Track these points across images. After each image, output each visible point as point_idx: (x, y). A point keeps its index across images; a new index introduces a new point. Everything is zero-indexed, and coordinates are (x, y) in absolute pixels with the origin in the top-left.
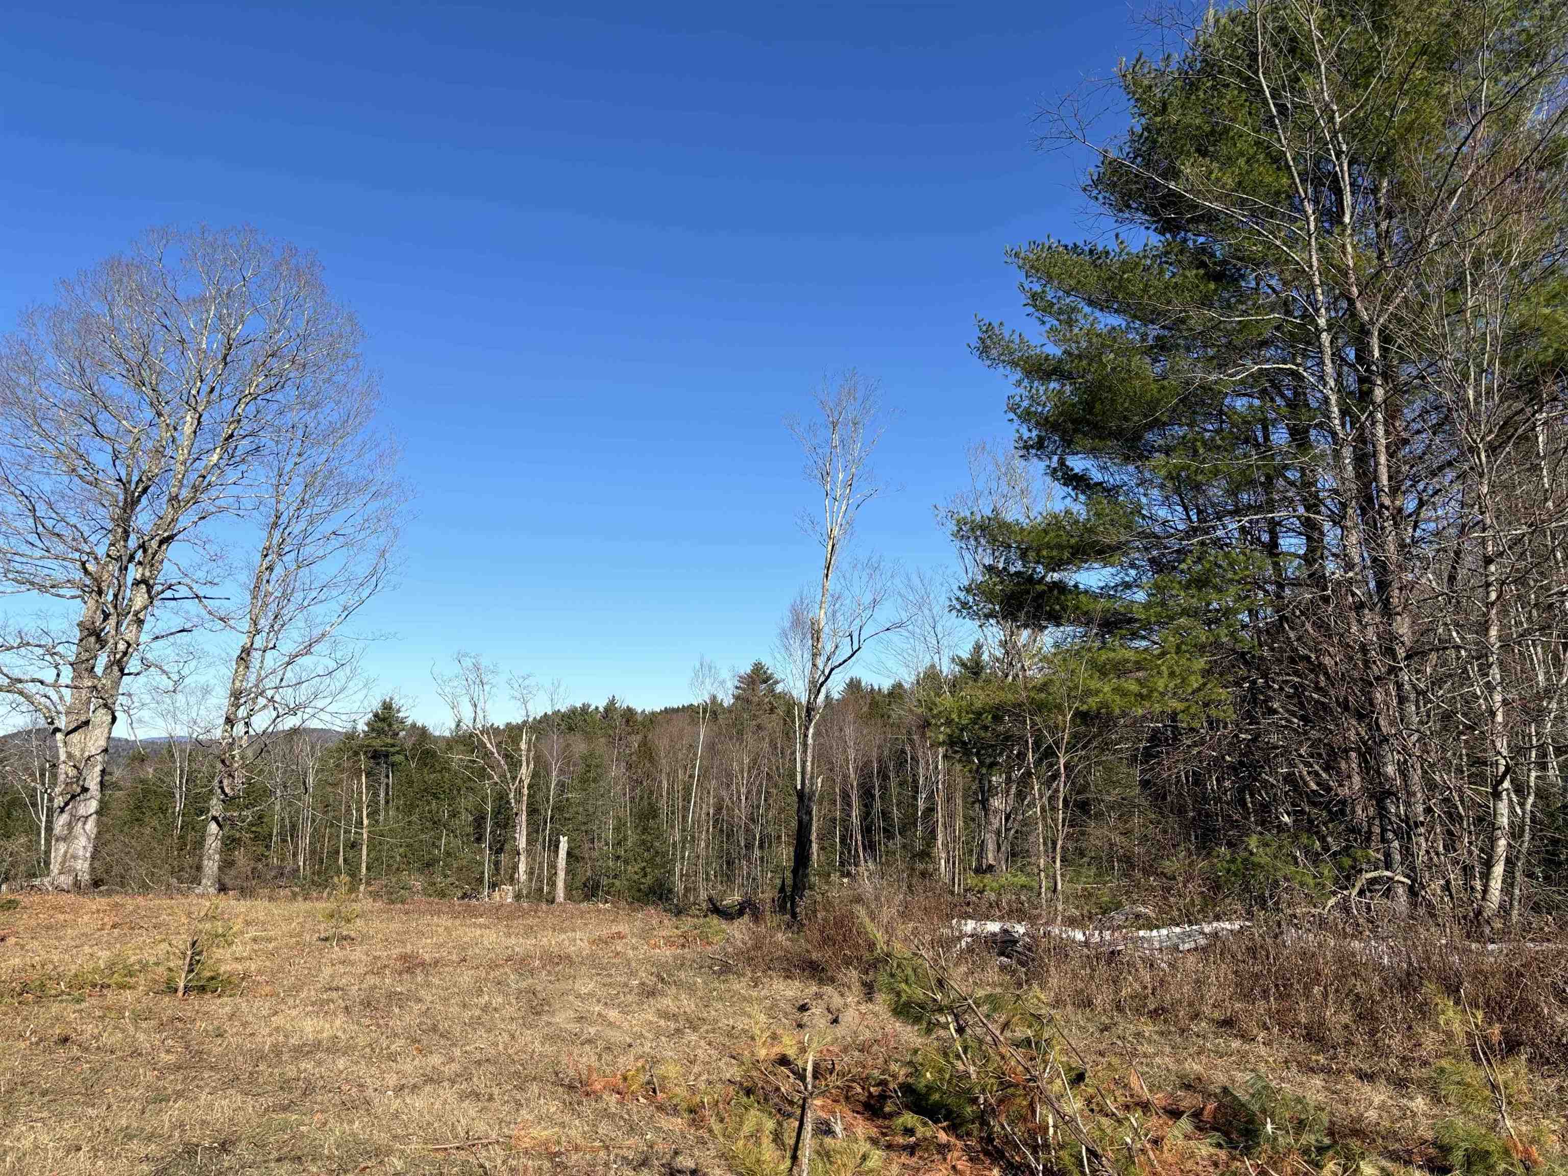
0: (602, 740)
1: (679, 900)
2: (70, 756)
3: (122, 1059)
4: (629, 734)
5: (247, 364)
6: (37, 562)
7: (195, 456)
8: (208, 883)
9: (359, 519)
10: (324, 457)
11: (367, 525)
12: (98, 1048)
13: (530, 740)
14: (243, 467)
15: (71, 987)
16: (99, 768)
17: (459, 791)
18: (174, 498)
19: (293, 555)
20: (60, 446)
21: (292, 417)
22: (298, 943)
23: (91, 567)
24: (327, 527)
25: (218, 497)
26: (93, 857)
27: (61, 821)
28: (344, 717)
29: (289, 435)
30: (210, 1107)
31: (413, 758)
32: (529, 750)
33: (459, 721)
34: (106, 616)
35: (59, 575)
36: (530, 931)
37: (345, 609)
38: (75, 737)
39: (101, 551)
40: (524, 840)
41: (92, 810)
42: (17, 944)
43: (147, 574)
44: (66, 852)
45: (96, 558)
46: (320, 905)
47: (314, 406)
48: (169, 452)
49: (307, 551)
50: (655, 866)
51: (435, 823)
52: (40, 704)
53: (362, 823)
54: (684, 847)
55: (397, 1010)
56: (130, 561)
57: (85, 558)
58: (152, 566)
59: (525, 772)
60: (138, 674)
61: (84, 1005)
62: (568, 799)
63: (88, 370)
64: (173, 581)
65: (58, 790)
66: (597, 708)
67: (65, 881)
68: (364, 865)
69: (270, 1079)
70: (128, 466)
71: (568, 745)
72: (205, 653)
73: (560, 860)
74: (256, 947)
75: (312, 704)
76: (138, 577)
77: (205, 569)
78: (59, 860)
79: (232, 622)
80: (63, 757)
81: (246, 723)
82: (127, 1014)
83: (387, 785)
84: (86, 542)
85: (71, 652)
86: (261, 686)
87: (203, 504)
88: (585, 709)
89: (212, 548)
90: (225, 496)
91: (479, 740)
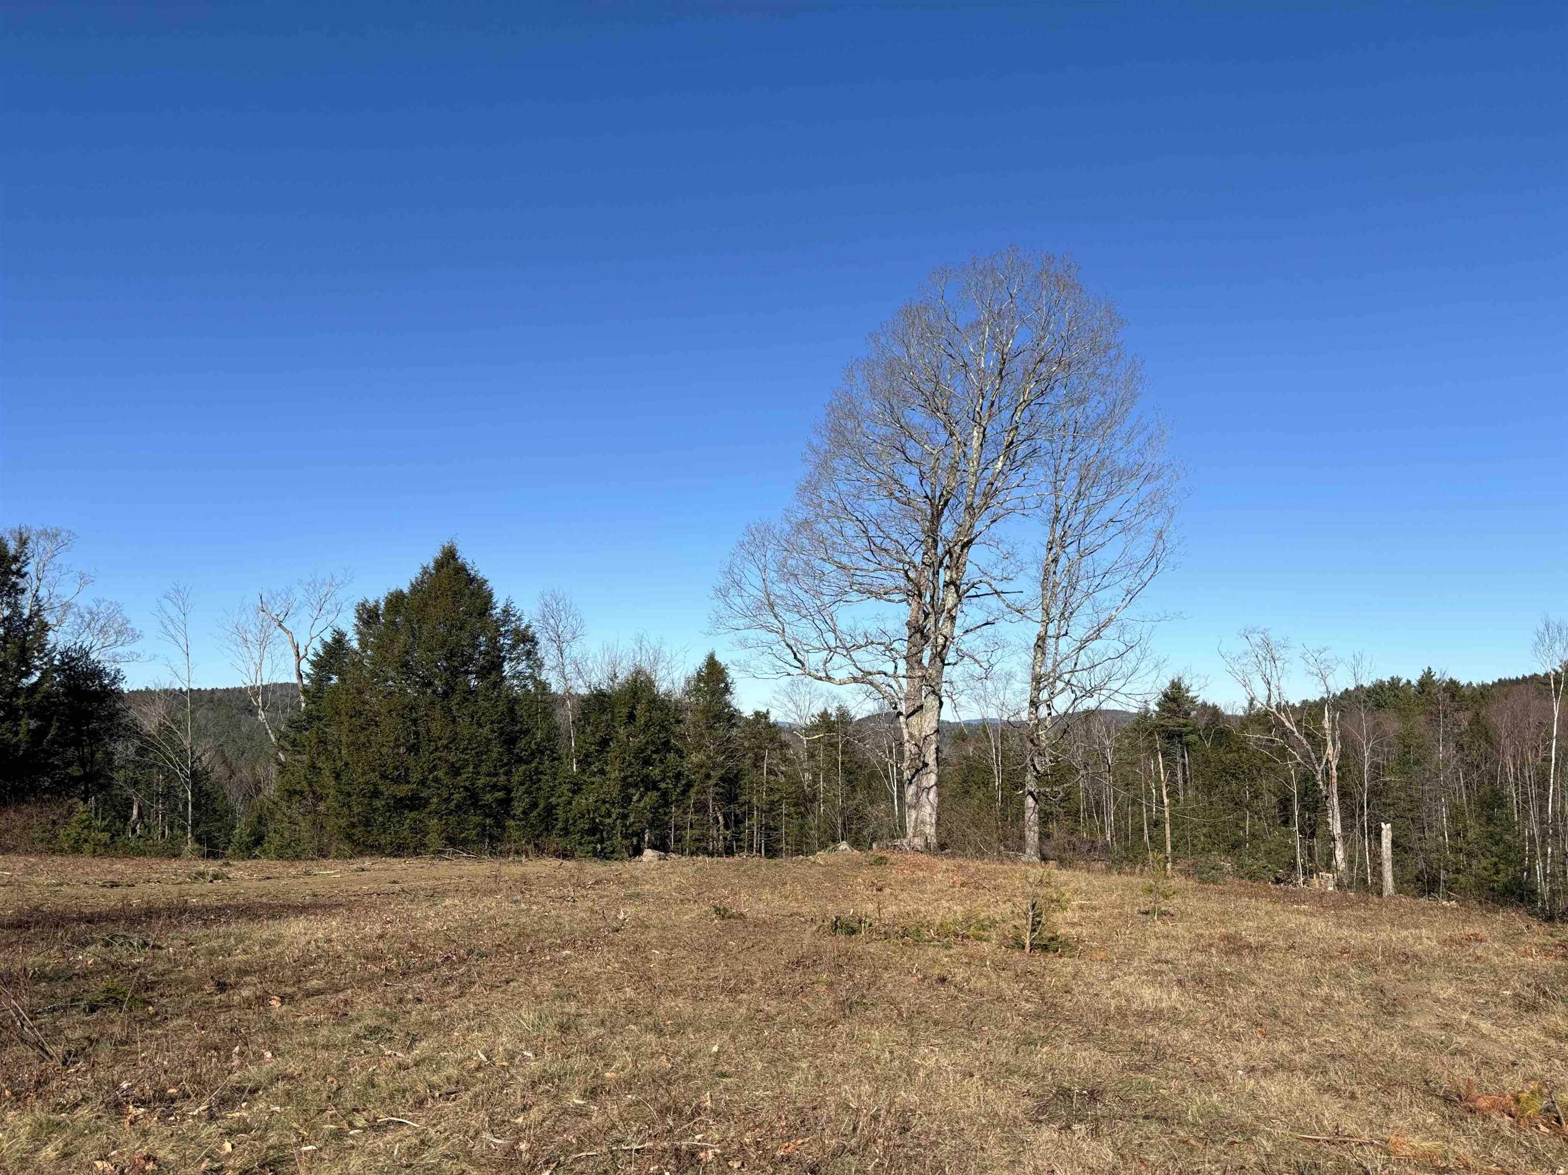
0: (1422, 718)
1: (1544, 902)
2: (911, 735)
3: (992, 1002)
4: (1457, 710)
5: (1019, 374)
6: (872, 574)
7: (983, 466)
8: (1031, 854)
9: (1134, 504)
10: (1095, 449)
11: (1142, 508)
12: (970, 990)
13: (1334, 718)
14: (1024, 470)
15: (938, 934)
16: (933, 747)
17: (1259, 771)
18: (970, 507)
19: (1075, 545)
20: (881, 475)
21: (1063, 415)
22: (1121, 914)
23: (912, 574)
24: (1104, 515)
25: (1005, 501)
26: (937, 823)
27: (911, 790)
28: (1139, 698)
29: (1062, 433)
30: (1073, 1055)
31: (1207, 739)
32: (1333, 729)
33: (1252, 699)
34: (927, 615)
35: (890, 584)
36: (1363, 924)
37: (1129, 592)
38: (914, 720)
39: (917, 560)
40: (1338, 825)
41: (932, 782)
42: (891, 894)
43: (955, 576)
44: (917, 818)
45: (914, 567)
46: (1135, 880)
47: (1081, 401)
48: (961, 466)
49: (1087, 541)
50: (1509, 862)
51: (1237, 804)
52: (885, 692)
53: (1163, 802)
54: (1544, 842)
55: (1231, 991)
56: (940, 566)
57: (907, 567)
58: (958, 568)
59: (1331, 752)
60: (955, 664)
61: (952, 951)
62: (1385, 784)
63: (896, 407)
64: (976, 580)
65: (905, 765)
66: (1409, 682)
67: (918, 842)
68: (1169, 844)
69: (1121, 1039)
70: (932, 484)
71: (1378, 724)
72: (1009, 644)
73: (1384, 849)
74: (1084, 914)
75: (1107, 686)
76: (947, 579)
77: (1000, 566)
78: (913, 824)
79: (1027, 613)
80: (906, 737)
81: (1048, 706)
82: (988, 963)
83: (1184, 764)
84: (906, 554)
85: (902, 647)
86: (1058, 670)
87: (993, 509)
88: (1394, 683)
89: (1004, 548)
90: (1010, 499)
91: (1276, 718)
